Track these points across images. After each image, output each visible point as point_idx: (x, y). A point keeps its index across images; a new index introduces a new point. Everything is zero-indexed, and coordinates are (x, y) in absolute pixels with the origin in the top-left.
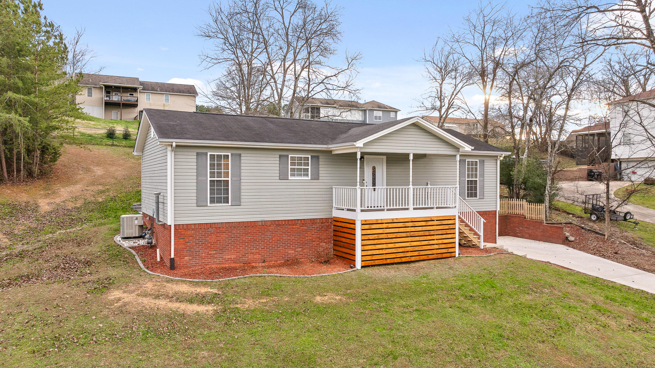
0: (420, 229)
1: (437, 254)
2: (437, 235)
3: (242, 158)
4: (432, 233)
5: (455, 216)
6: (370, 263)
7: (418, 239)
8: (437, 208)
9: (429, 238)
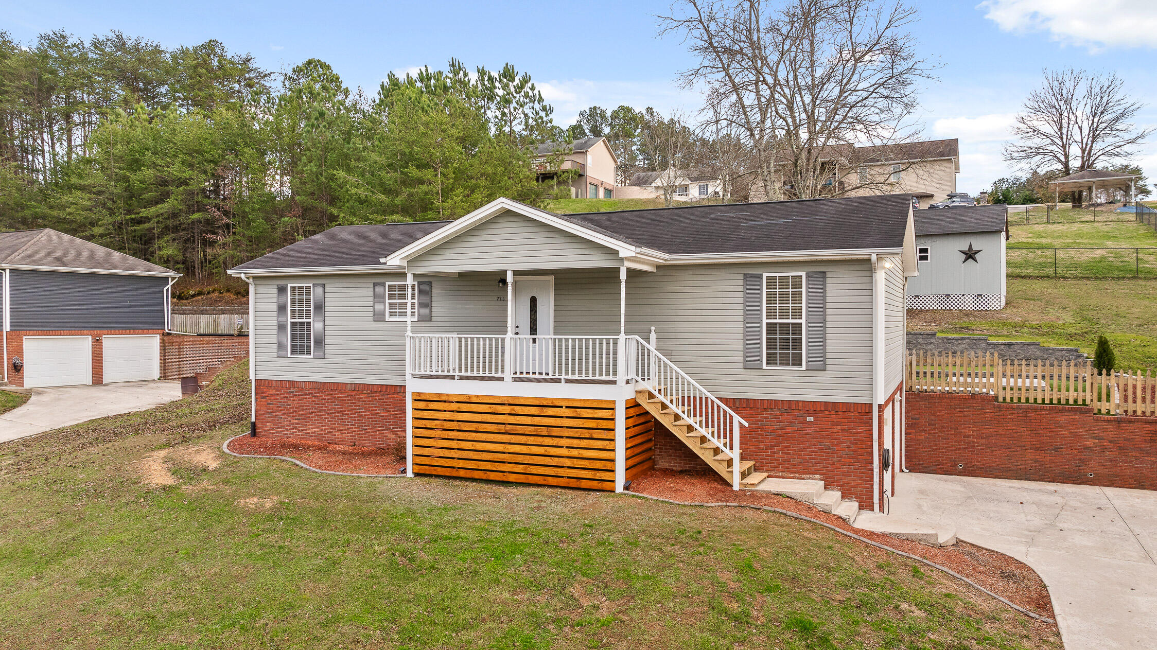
0: (528, 420)
1: (568, 477)
2: (568, 437)
3: (327, 290)
4: (556, 432)
5: (614, 402)
6: (427, 470)
7: (523, 439)
8: (567, 381)
9: (548, 441)
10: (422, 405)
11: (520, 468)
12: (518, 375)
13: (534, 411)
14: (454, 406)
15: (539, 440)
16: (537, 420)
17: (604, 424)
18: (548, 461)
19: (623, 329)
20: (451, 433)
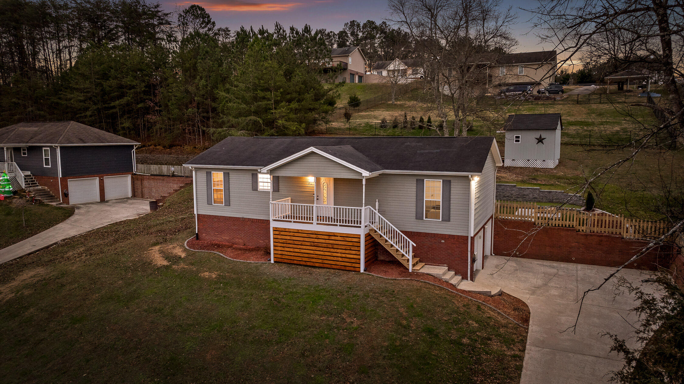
1: (341, 265)
2: (341, 249)
3: (230, 176)
4: (335, 246)
5: (360, 235)
6: (280, 260)
7: (322, 249)
8: (340, 226)
9: (332, 250)
10: (277, 233)
11: (320, 261)
12: (319, 222)
13: (326, 237)
14: (292, 234)
15: (328, 250)
16: (327, 241)
17: (356, 244)
18: (332, 258)
19: (364, 205)
20: (290, 245)
